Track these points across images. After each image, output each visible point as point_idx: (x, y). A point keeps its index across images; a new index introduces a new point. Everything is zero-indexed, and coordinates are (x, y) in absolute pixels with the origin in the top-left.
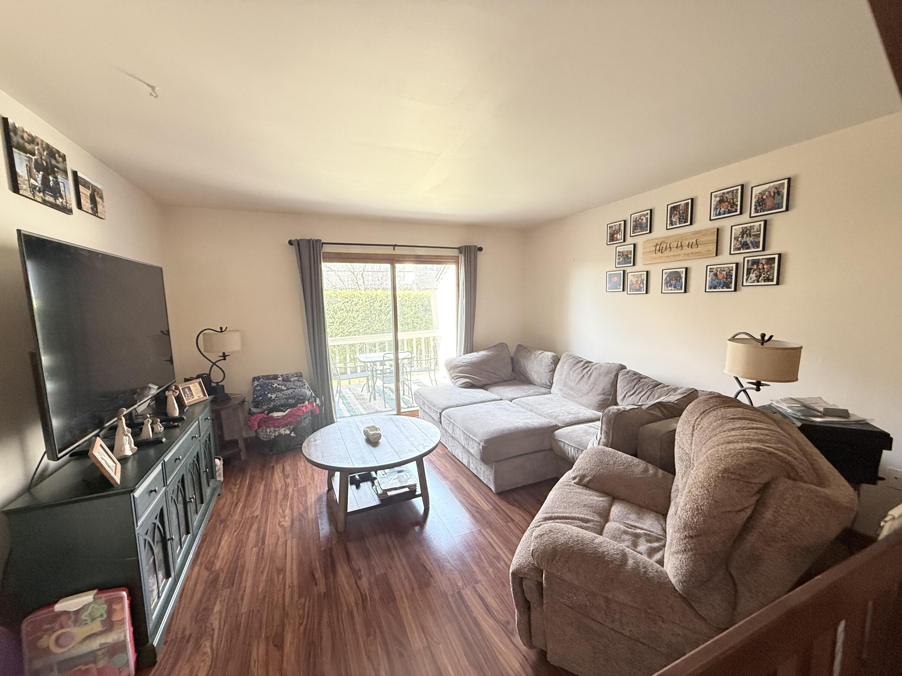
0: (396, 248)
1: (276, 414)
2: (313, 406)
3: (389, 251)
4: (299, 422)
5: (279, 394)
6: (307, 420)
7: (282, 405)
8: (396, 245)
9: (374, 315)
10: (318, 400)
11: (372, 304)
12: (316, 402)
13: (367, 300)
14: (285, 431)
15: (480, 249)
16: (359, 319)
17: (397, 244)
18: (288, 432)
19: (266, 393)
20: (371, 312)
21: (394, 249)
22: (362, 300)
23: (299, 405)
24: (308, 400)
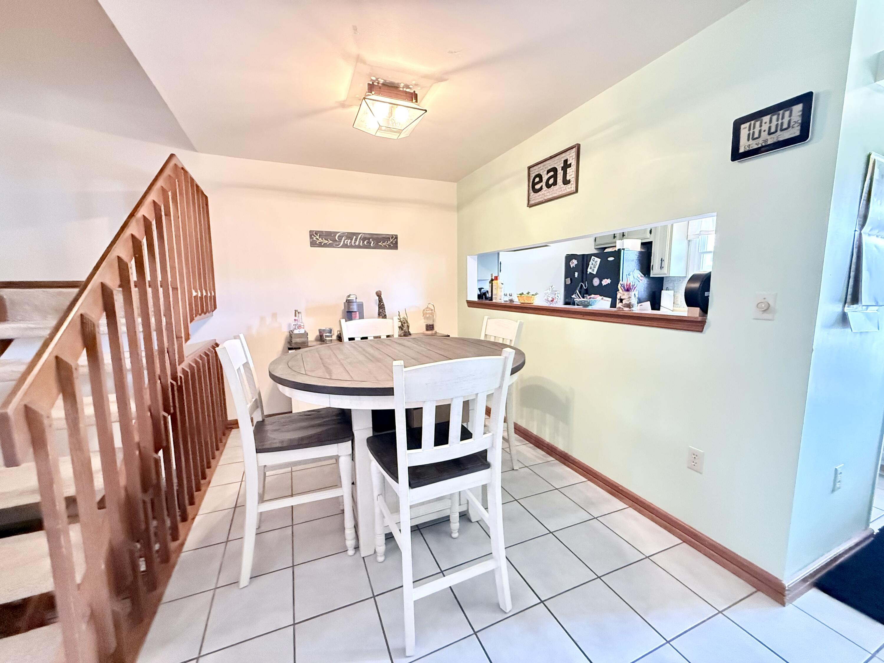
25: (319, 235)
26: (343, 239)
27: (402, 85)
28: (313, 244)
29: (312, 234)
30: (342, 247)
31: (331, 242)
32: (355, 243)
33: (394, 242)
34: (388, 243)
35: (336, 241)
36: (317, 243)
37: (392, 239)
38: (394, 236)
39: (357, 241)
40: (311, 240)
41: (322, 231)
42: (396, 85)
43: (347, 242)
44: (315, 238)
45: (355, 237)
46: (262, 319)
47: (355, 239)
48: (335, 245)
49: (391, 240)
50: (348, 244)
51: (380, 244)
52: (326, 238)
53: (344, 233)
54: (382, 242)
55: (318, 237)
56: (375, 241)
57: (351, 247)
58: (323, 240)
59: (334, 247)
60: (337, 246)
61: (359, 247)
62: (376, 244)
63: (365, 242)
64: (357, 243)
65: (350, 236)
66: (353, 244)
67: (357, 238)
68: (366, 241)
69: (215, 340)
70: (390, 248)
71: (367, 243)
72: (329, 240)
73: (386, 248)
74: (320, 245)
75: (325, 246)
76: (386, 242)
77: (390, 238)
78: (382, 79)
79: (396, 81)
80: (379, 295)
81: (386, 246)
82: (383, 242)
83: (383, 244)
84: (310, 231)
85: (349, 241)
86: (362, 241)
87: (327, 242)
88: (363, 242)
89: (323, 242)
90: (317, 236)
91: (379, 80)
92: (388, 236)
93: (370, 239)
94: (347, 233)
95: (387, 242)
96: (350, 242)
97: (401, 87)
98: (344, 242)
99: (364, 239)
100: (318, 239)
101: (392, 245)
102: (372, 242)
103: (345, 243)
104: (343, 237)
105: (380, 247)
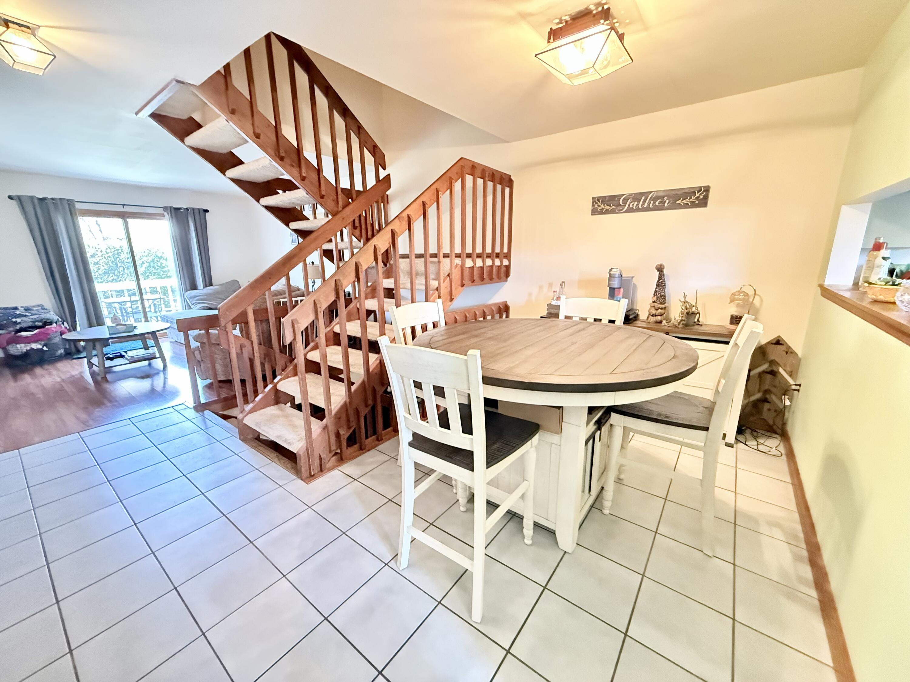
0: (125, 206)
1: (23, 334)
2: (62, 328)
3: (120, 209)
4: (50, 339)
5: (24, 319)
6: (57, 338)
7: (30, 327)
8: (124, 205)
9: (122, 269)
10: (65, 323)
11: (116, 256)
12: (64, 325)
13: (109, 251)
14: (36, 346)
15: (207, 211)
16: (100, 272)
17: (126, 204)
18: (40, 347)
19: (10, 318)
20: (117, 264)
21: (123, 207)
22: (101, 251)
23: (47, 327)
24: (56, 323)
25: (602, 201)
26: (629, 201)
27: (592, 7)
28: (594, 212)
29: (595, 200)
30: (626, 212)
31: (614, 207)
32: (643, 205)
33: (702, 197)
34: (691, 200)
35: (620, 205)
36: (598, 210)
37: (698, 193)
38: (702, 188)
39: (645, 202)
40: (593, 207)
41: (605, 197)
42: (587, 11)
43: (633, 205)
44: (597, 205)
45: (643, 198)
46: (541, 287)
47: (644, 199)
48: (618, 210)
49: (697, 195)
50: (634, 208)
51: (678, 202)
52: (609, 203)
53: (630, 195)
54: (681, 199)
55: (599, 204)
56: (671, 199)
57: (638, 210)
58: (605, 206)
59: (617, 213)
60: (620, 212)
61: (648, 209)
62: (673, 203)
63: (657, 203)
64: (645, 206)
65: (637, 197)
66: (640, 207)
67: (647, 199)
68: (659, 200)
69: (506, 302)
70: (693, 205)
71: (660, 203)
72: (611, 205)
73: (687, 206)
74: (602, 212)
75: (607, 212)
76: (689, 198)
77: (695, 192)
78: (565, 16)
79: (582, 8)
80: (660, 269)
81: (688, 204)
82: (683, 200)
83: (684, 201)
84: (593, 198)
85: (636, 203)
86: (652, 202)
87: (609, 207)
88: (654, 203)
89: (605, 208)
90: (599, 202)
91: (563, 18)
92: (692, 190)
93: (664, 198)
94: (634, 194)
95: (691, 198)
96: (637, 205)
97: (593, 10)
98: (629, 205)
99: (655, 199)
100: (600, 206)
101: (697, 202)
102: (667, 201)
103: (631, 206)
104: (628, 200)
105: (680, 207)
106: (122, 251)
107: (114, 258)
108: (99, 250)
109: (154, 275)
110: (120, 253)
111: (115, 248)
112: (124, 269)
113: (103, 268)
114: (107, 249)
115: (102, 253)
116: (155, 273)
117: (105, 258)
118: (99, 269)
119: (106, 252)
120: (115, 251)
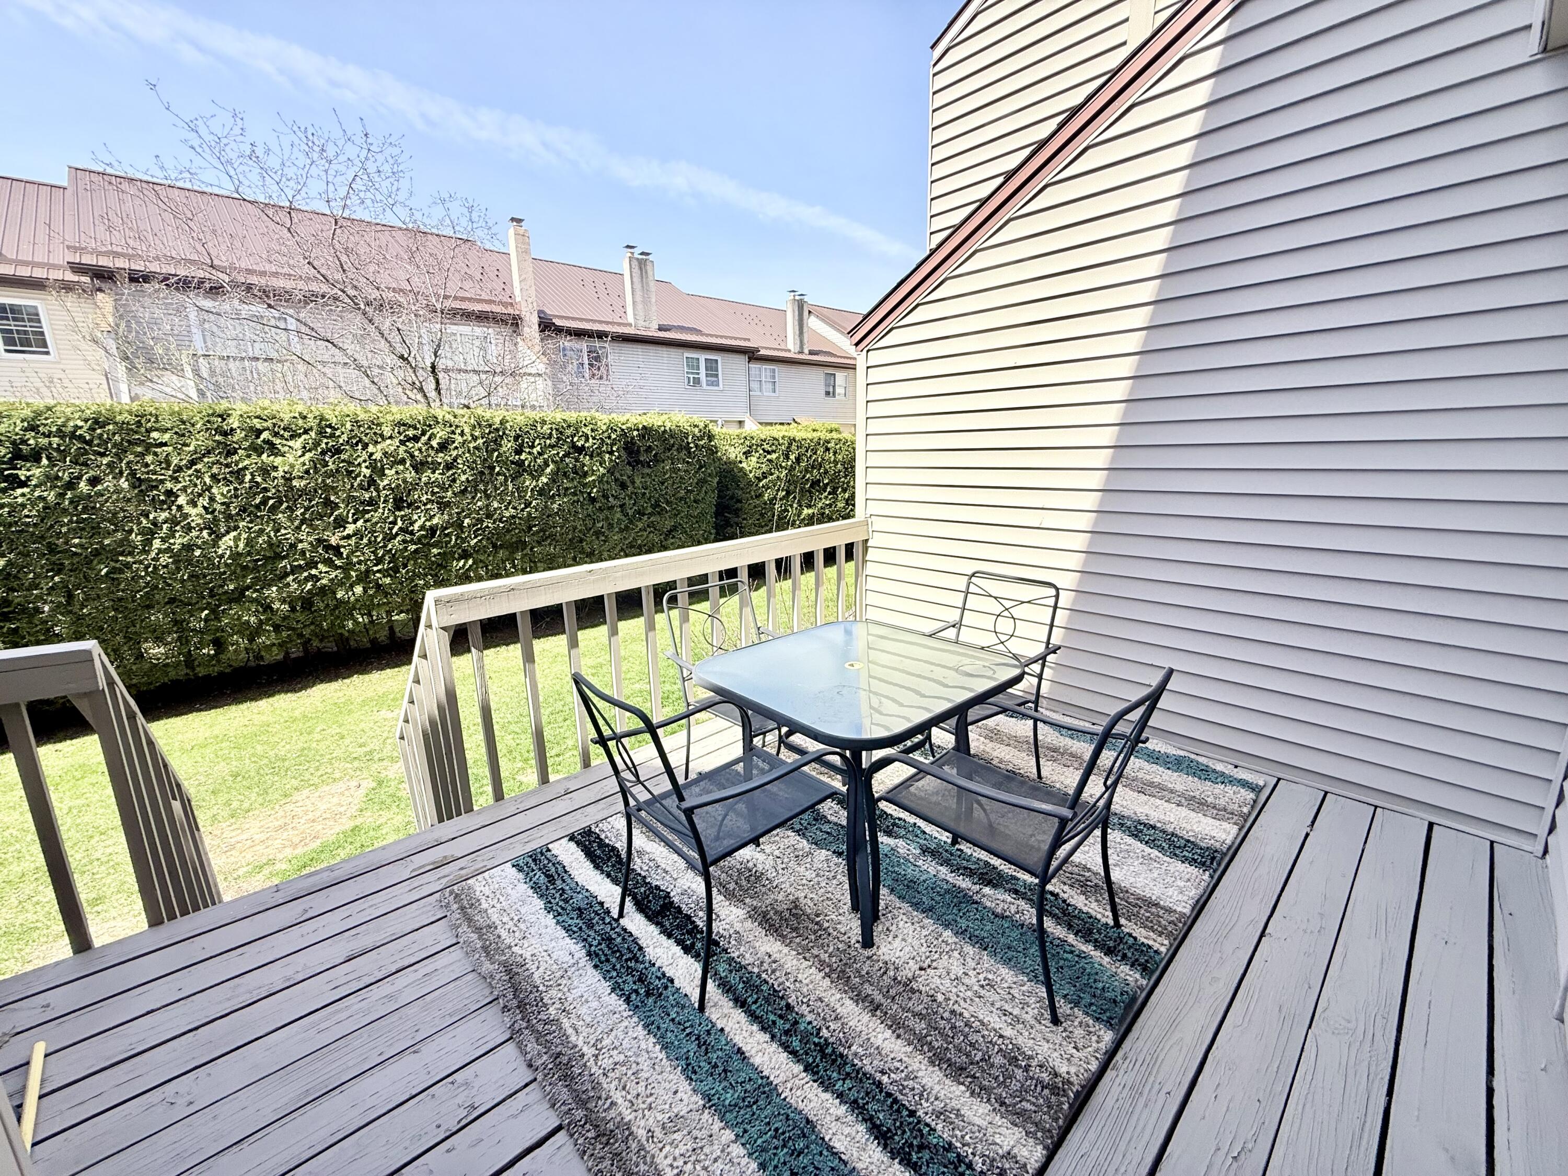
106: (504, 433)
107: (487, 451)
108: (458, 431)
109: (565, 495)
110: (501, 437)
111: (490, 426)
112: (506, 480)
113: (463, 478)
114: (474, 426)
115: (465, 438)
116: (567, 489)
117: (469, 451)
118: (454, 481)
119: (472, 435)
120: (490, 432)
